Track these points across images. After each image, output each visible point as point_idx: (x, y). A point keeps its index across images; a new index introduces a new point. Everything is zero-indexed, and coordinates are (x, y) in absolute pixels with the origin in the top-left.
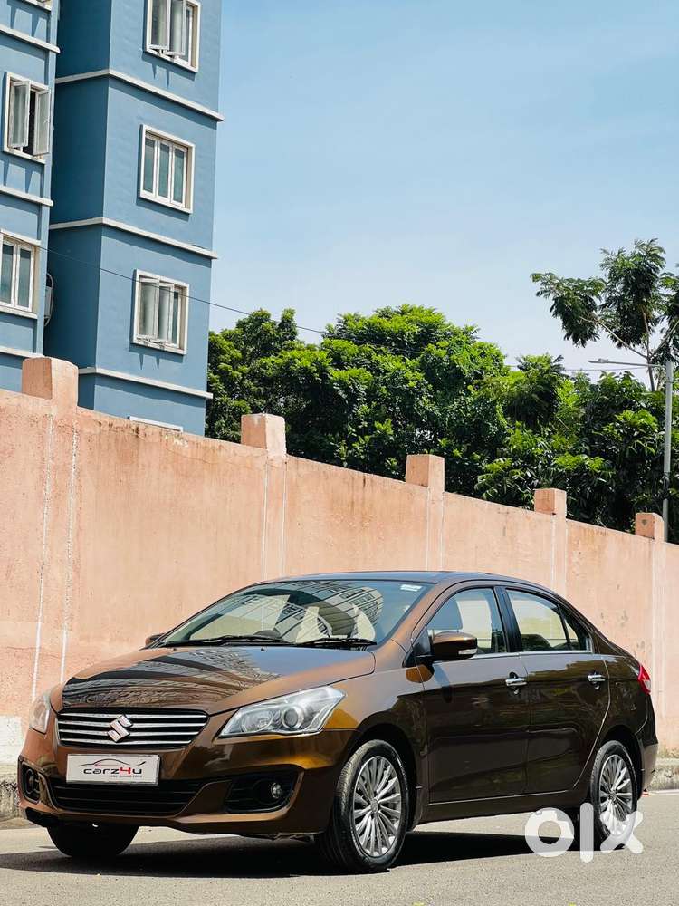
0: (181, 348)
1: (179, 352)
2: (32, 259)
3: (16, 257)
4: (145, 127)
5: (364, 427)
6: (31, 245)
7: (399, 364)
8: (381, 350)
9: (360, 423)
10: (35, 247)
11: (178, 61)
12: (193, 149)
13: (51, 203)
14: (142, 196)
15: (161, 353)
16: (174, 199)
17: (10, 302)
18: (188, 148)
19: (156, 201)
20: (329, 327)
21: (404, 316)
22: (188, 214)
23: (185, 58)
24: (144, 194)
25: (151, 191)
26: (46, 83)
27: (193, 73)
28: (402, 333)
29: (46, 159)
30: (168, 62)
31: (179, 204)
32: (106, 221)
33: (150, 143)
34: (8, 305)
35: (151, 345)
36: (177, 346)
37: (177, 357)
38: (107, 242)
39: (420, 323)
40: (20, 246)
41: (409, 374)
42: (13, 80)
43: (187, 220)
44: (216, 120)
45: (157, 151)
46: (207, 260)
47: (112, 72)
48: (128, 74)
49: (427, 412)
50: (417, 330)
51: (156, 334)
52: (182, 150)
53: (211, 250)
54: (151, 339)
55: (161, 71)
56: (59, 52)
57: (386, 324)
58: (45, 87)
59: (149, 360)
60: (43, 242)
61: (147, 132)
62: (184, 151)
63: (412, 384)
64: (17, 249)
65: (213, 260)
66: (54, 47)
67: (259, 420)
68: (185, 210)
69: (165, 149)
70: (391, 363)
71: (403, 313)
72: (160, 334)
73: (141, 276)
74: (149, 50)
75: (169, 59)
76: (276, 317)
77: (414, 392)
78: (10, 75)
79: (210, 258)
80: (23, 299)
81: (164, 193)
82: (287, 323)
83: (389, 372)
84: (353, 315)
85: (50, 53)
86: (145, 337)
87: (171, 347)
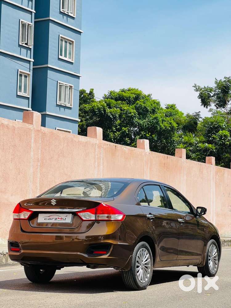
0: (71, 105)
1: (70, 107)
2: (28, 78)
3: (23, 77)
4: (60, 35)
5: (118, 128)
6: (27, 74)
7: (128, 107)
8: (123, 103)
9: (117, 126)
10: (29, 74)
11: (70, 14)
12: (74, 42)
13: (33, 61)
14: (59, 57)
15: (65, 107)
16: (69, 58)
17: (21, 92)
18: (73, 42)
19: (63, 59)
20: (105, 95)
21: (130, 92)
22: (73, 63)
23: (72, 13)
24: (60, 57)
25: (62, 56)
26: (32, 22)
27: (74, 18)
28: (130, 97)
29: (32, 47)
30: (66, 14)
31: (70, 60)
32: (49, 66)
33: (62, 40)
34: (21, 93)
35: (62, 105)
36: (70, 105)
37: (70, 108)
38: (49, 72)
39: (135, 94)
40: (24, 74)
41: (132, 111)
42: (22, 22)
43: (73, 65)
44: (81, 32)
45: (64, 43)
46: (78, 77)
47: (51, 18)
48: (56, 19)
49: (138, 123)
50: (134, 96)
51: (64, 101)
52: (71, 42)
53: (79, 74)
54: (62, 103)
55: (65, 17)
56: (35, 12)
57: (124, 94)
58: (31, 24)
59: (62, 109)
60: (31, 73)
61: (61, 37)
62: (71, 43)
63: (132, 114)
64: (23, 75)
65: (80, 77)
66: (34, 11)
67: (142, 141)
68: (72, 62)
69: (66, 42)
70: (126, 107)
71: (129, 90)
72: (65, 102)
73: (59, 83)
74: (61, 11)
75: (67, 13)
76: (88, 92)
77: (133, 116)
78: (21, 20)
79: (79, 77)
80: (25, 91)
81: (65, 56)
82: (91, 93)
83: (125, 110)
84: (113, 91)
85: (33, 13)
86: (60, 102)
87: (68, 105)
